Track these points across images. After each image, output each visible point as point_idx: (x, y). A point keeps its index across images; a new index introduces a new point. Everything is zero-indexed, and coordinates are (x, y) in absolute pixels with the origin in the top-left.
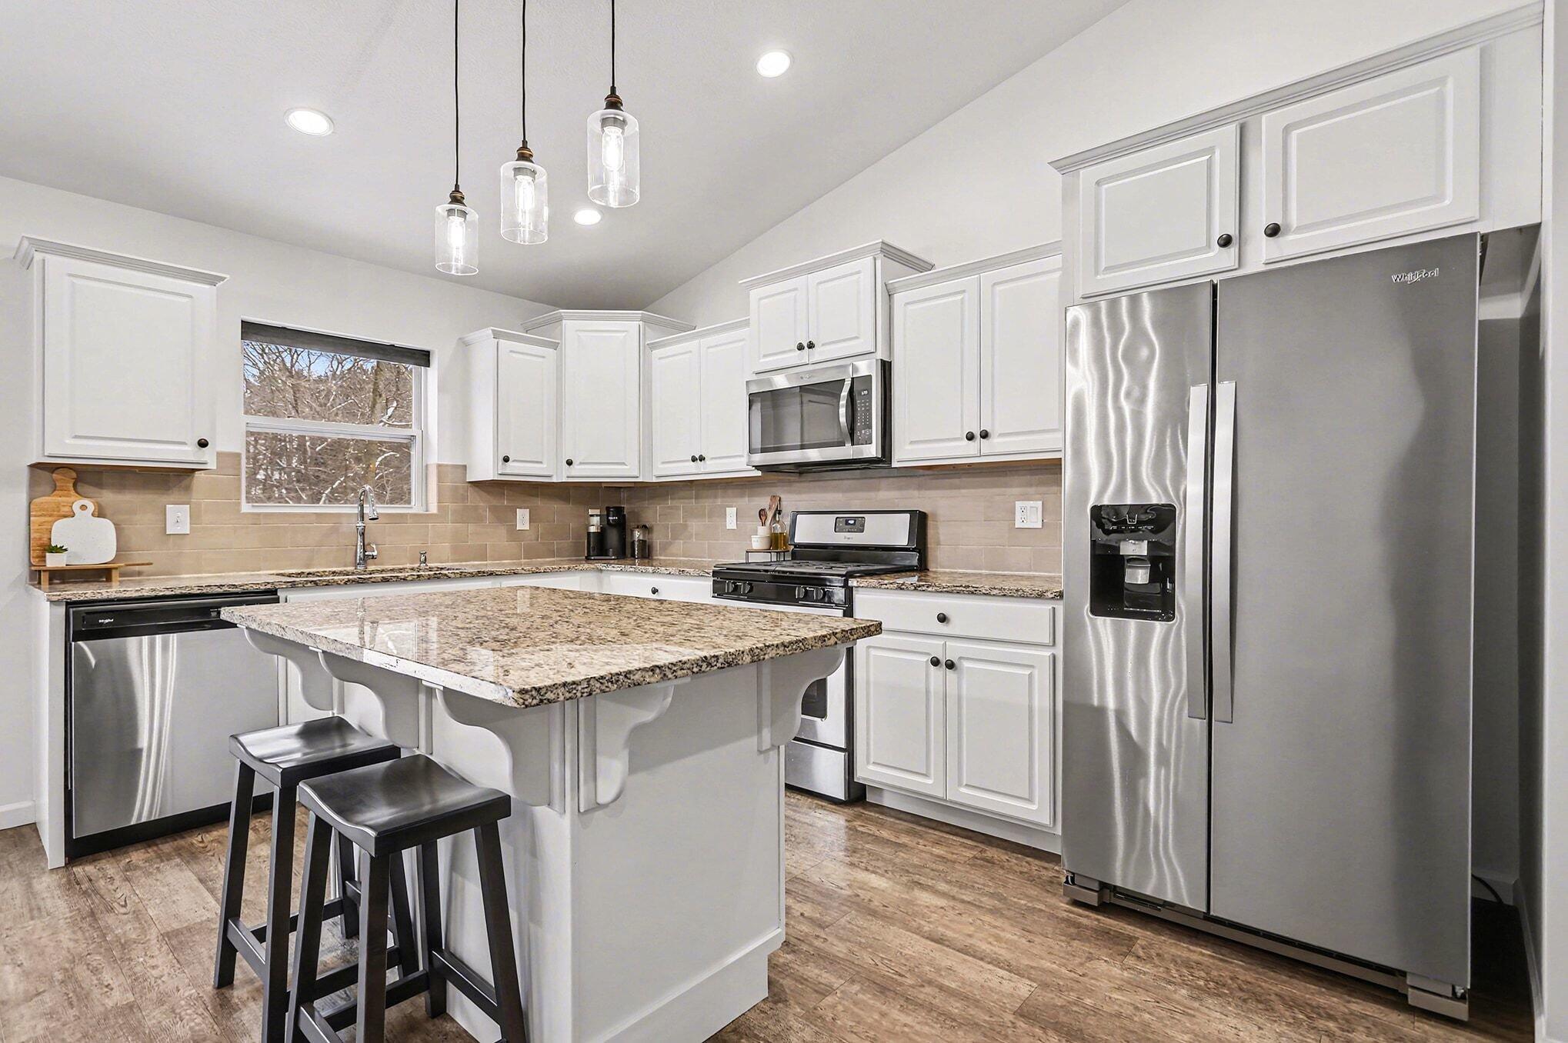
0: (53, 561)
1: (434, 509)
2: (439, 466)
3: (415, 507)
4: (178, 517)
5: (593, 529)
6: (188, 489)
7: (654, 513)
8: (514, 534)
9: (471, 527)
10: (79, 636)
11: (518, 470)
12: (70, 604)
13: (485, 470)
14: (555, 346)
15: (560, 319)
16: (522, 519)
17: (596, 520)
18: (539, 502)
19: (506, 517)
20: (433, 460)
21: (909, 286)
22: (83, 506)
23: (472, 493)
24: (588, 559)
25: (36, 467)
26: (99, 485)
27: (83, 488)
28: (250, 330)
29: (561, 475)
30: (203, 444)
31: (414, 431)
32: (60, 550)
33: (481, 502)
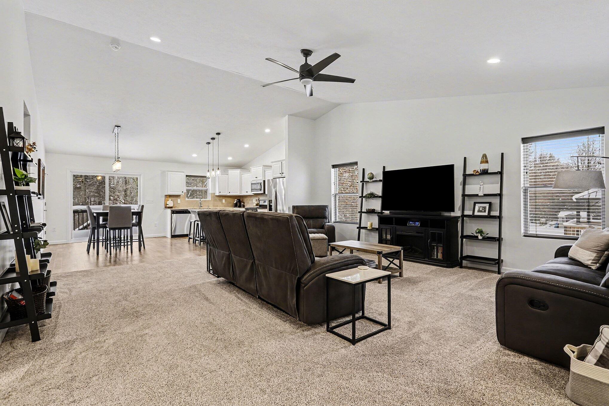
0: (168, 206)
1: (210, 200)
2: (211, 193)
3: (208, 199)
4: (179, 201)
5: (235, 203)
6: (180, 197)
7: (245, 200)
8: (222, 203)
9: (216, 202)
10: (173, 213)
11: (222, 194)
12: (172, 210)
13: (217, 194)
14: (227, 175)
15: (228, 170)
16: (224, 201)
17: (236, 201)
18: (226, 198)
19: (221, 201)
20: (210, 192)
21: (267, 171)
22: (170, 199)
23: (216, 197)
24: (234, 207)
25: (165, 195)
26: (171, 197)
27: (170, 197)
28: (187, 176)
29: (229, 194)
30: (183, 192)
31: (207, 188)
32: (168, 205)
33: (217, 198)
